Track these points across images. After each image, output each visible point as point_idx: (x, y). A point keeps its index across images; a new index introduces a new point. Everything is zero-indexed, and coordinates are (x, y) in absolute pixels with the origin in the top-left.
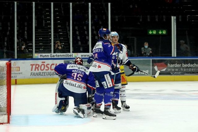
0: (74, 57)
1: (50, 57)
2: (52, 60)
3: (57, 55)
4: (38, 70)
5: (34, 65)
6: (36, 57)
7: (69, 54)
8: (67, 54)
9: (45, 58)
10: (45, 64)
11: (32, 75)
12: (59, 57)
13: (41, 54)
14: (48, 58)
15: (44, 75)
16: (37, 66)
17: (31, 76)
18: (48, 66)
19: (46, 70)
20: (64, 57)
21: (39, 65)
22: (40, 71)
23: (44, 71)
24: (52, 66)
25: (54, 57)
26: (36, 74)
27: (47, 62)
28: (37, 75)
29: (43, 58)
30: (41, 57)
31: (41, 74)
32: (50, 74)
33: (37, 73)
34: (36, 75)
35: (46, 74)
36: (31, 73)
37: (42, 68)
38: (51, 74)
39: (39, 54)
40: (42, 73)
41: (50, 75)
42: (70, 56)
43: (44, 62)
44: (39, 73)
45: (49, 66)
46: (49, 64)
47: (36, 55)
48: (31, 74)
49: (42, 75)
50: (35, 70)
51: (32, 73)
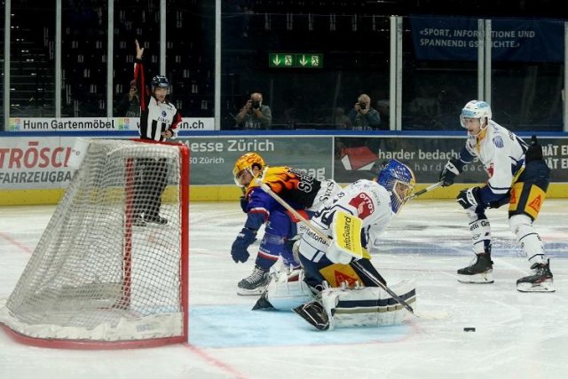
0: (117, 128)
1: (50, 129)
2: (57, 138)
3: (70, 123)
4: (19, 166)
5: (8, 150)
6: (12, 127)
7: (104, 120)
8: (99, 119)
9: (36, 130)
10: (39, 148)
11: (2, 180)
12: (77, 129)
13: (27, 119)
14: (46, 130)
15: (35, 181)
16: (17, 155)
18: (46, 153)
19: (41, 166)
20: (90, 129)
21: (20, 151)
22: (23, 168)
23: (36, 169)
24: (58, 153)
25: (63, 130)
26: (13, 177)
27: (44, 142)
28: (15, 180)
29: (31, 130)
30: (27, 129)
31: (27, 178)
32: (52, 179)
33: (15, 175)
34: (12, 181)
35: (40, 179)
37: (30, 161)
38: (54, 177)
39: (22, 119)
40: (28, 176)
41: (51, 180)
42: (107, 125)
43: (36, 144)
44: (22, 173)
45: (49, 155)
46: (48, 150)
47: (12, 123)
49: (29, 181)
50: (11, 166)
51: (3, 174)
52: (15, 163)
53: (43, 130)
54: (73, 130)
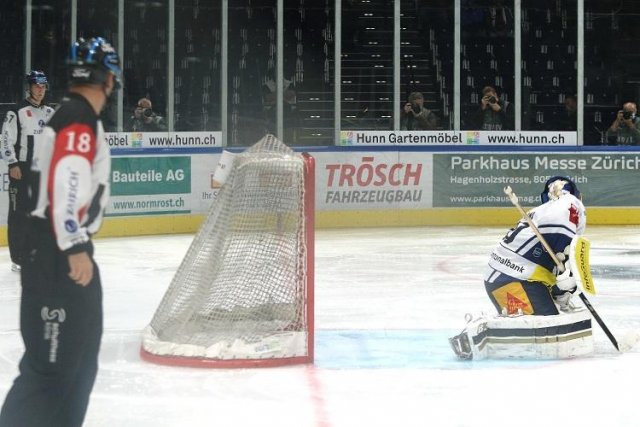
0: (465, 142)
1: (388, 143)
2: (396, 153)
3: (410, 136)
4: (350, 184)
5: (338, 167)
6: (344, 142)
7: (450, 133)
8: (444, 132)
9: (371, 144)
10: (374, 165)
11: (330, 200)
12: (419, 144)
13: (360, 133)
14: (382, 144)
15: (370, 201)
16: (348, 171)
17: (327, 201)
18: (382, 170)
19: (376, 184)
20: (434, 144)
21: (353, 169)
22: (356, 186)
23: (371, 187)
24: (397, 169)
25: (403, 144)
26: (344, 196)
27: (380, 158)
28: (346, 199)
29: (365, 144)
30: (361, 143)
31: (360, 198)
32: (390, 198)
33: (347, 194)
34: (343, 201)
35: (375, 198)
36: (329, 193)
37: (364, 178)
38: (392, 196)
39: (355, 133)
40: (362, 195)
41: (387, 199)
42: (454, 138)
43: (371, 159)
44: (355, 192)
45: (386, 172)
46: (384, 166)
47: (344, 136)
48: (328, 197)
49: (362, 200)
50: (341, 184)
51: (331, 193)
52: (346, 181)
53: (379, 144)
54: (414, 144)
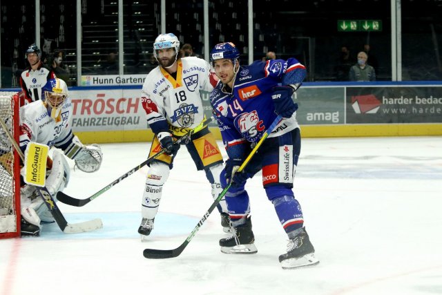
1: (115, 84)
2: (121, 91)
3: (131, 79)
4: (89, 113)
5: (80, 101)
6: (84, 83)
9: (103, 85)
10: (105, 99)
11: (75, 125)
12: (137, 84)
13: (96, 77)
14: (111, 84)
15: (103, 124)
16: (87, 104)
17: (73, 125)
18: (111, 103)
19: (107, 112)
21: (91, 102)
22: (93, 115)
23: (104, 115)
24: (122, 102)
25: (126, 84)
26: (85, 122)
27: (109, 94)
28: (86, 124)
29: (99, 84)
30: (96, 84)
31: (96, 123)
32: (117, 122)
33: (86, 120)
34: (84, 125)
35: (107, 123)
36: (74, 120)
37: (99, 109)
38: (119, 121)
39: (92, 77)
40: (97, 121)
41: (115, 123)
43: (103, 95)
44: (92, 119)
45: (114, 104)
46: (113, 100)
47: (83, 80)
48: (73, 122)
49: (97, 125)
50: (82, 113)
51: (76, 119)
52: (86, 111)
53: (109, 84)
54: (133, 84)
